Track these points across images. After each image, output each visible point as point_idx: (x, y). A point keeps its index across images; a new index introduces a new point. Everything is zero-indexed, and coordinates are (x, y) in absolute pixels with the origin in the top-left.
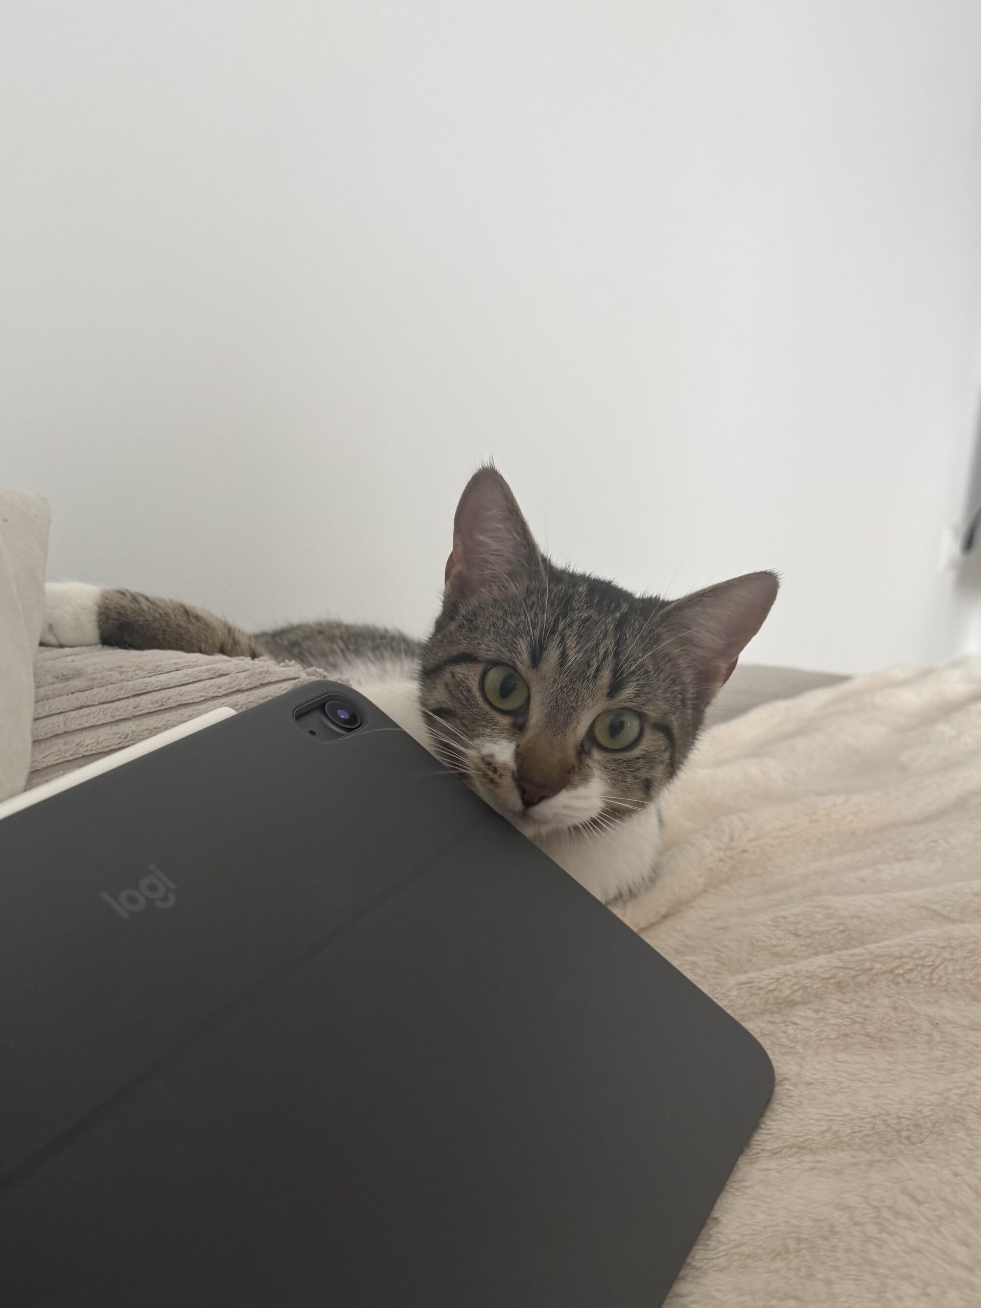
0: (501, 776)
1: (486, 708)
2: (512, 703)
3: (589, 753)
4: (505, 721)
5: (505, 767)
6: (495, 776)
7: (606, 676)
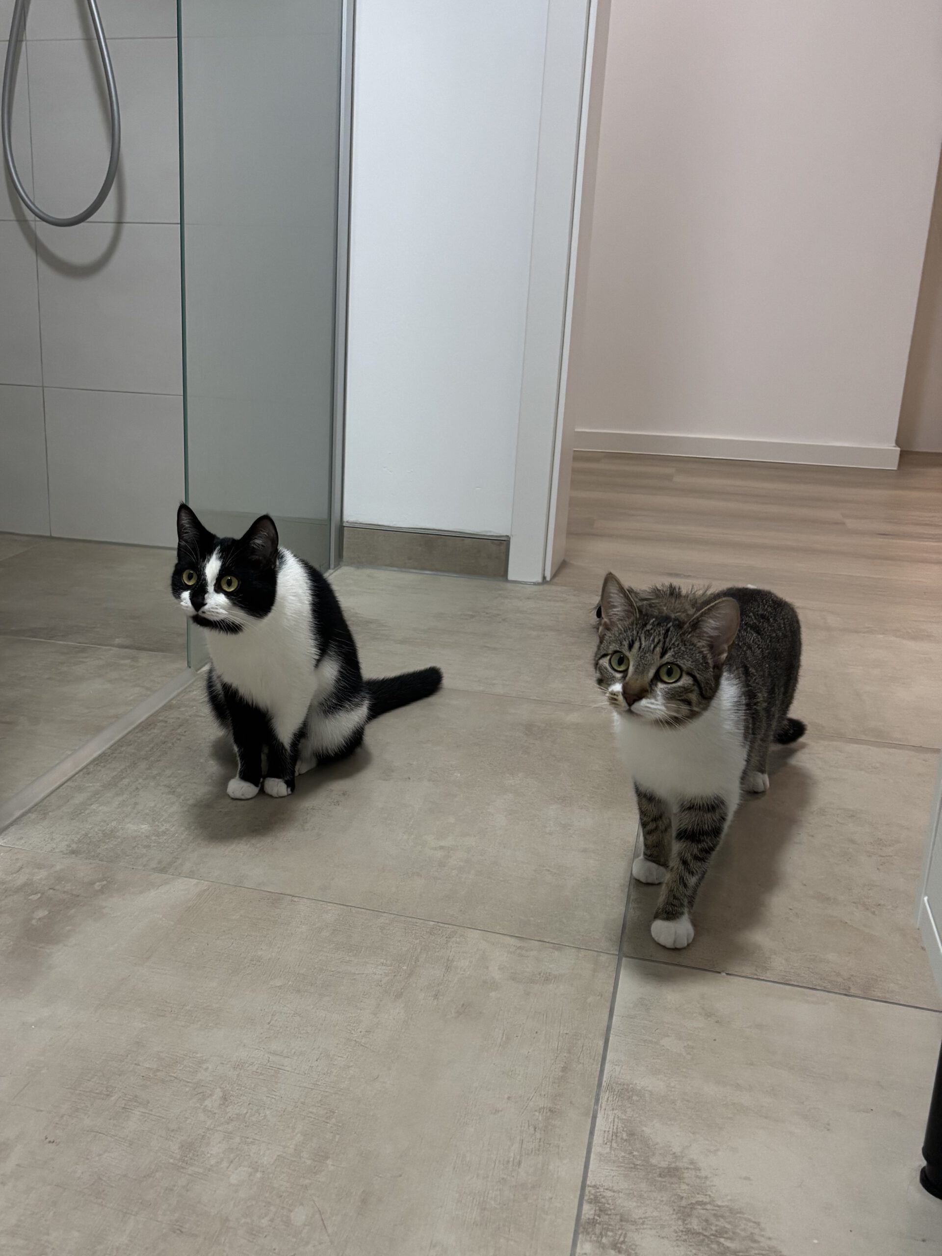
0: (617, 696)
1: (613, 672)
2: (622, 668)
3: (656, 685)
4: (619, 675)
5: (619, 692)
6: (615, 697)
7: (658, 650)
